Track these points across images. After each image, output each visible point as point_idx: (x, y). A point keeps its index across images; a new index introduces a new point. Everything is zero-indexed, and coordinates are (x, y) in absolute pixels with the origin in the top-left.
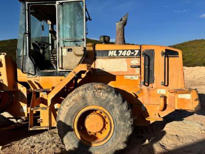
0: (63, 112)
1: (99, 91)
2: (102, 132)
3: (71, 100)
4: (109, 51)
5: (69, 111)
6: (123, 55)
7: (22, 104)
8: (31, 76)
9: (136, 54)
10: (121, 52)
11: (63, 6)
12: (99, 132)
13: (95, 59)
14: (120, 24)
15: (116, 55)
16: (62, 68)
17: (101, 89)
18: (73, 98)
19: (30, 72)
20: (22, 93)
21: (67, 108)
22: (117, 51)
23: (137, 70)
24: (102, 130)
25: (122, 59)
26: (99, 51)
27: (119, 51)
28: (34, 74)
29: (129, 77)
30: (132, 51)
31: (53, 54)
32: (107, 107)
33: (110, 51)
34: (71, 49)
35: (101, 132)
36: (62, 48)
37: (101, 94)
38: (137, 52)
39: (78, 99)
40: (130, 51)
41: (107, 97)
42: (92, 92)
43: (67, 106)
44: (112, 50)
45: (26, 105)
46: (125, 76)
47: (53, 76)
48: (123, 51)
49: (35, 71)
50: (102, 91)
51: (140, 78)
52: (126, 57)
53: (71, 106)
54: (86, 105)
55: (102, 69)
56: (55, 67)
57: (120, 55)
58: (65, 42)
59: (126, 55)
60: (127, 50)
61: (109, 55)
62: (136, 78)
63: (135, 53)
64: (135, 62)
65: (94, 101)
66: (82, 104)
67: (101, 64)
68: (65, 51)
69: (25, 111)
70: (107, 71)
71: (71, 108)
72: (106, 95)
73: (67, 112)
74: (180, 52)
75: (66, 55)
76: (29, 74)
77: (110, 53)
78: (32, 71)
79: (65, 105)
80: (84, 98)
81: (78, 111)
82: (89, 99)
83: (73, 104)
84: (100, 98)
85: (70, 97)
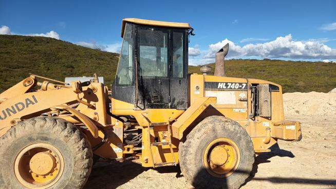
0: (194, 145)
3: (201, 133)
4: (218, 83)
6: (232, 88)
8: (138, 109)
9: (243, 88)
10: (230, 84)
14: (221, 55)
15: (225, 87)
21: (199, 140)
22: (227, 83)
23: (245, 104)
25: (231, 92)
26: (209, 83)
27: (228, 84)
29: (237, 110)
30: (240, 84)
33: (220, 84)
37: (229, 126)
38: (245, 85)
39: (208, 132)
40: (238, 84)
43: (198, 138)
44: (221, 83)
46: (234, 109)
48: (232, 83)
49: (144, 102)
51: (247, 111)
52: (234, 90)
53: (202, 138)
54: (216, 137)
57: (229, 87)
59: (235, 88)
60: (236, 83)
61: (219, 87)
62: (244, 111)
63: (243, 86)
64: (243, 95)
65: (223, 134)
66: (212, 137)
72: (233, 127)
73: (198, 144)
74: (280, 87)
77: (220, 85)
78: (140, 103)
79: (195, 138)
80: (214, 130)
81: (208, 144)
82: (219, 131)
83: (204, 136)
84: (229, 130)
85: (199, 130)
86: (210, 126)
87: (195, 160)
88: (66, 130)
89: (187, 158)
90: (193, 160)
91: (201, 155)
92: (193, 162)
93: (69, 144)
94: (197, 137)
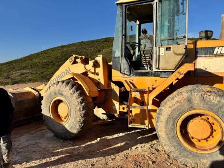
0: (165, 114)
1: (209, 94)
2: (208, 139)
3: (174, 102)
4: (215, 47)
5: (172, 113)
7: (115, 102)
8: (126, 76)
11: (162, 3)
12: (205, 139)
13: (196, 58)
16: (158, 68)
17: (211, 92)
18: (176, 99)
19: (125, 73)
20: (115, 92)
21: (170, 109)
24: (209, 137)
26: (201, 48)
28: (129, 74)
31: (145, 55)
32: (220, 112)
34: (170, 48)
35: (206, 139)
36: (159, 48)
37: (212, 97)
39: (182, 101)
41: (219, 101)
42: (200, 94)
43: (170, 107)
44: (219, 47)
45: (118, 103)
47: (148, 76)
49: (130, 71)
50: (213, 94)
53: (174, 107)
54: (192, 108)
55: (204, 69)
56: (146, 67)
58: (163, 40)
65: (202, 105)
66: (186, 107)
67: (203, 63)
68: (163, 50)
69: (118, 109)
70: (210, 71)
71: (174, 110)
72: (218, 98)
73: (169, 113)
75: (163, 54)
76: (125, 74)
78: (127, 71)
79: (167, 106)
80: (189, 100)
81: (181, 114)
82: (196, 102)
83: (176, 105)
84: (211, 102)
85: (173, 99)
86: (185, 95)
87: (166, 127)
88: (72, 90)
89: (158, 124)
90: (163, 128)
91: (173, 124)
92: (163, 129)
93: (73, 99)
94: (168, 106)
